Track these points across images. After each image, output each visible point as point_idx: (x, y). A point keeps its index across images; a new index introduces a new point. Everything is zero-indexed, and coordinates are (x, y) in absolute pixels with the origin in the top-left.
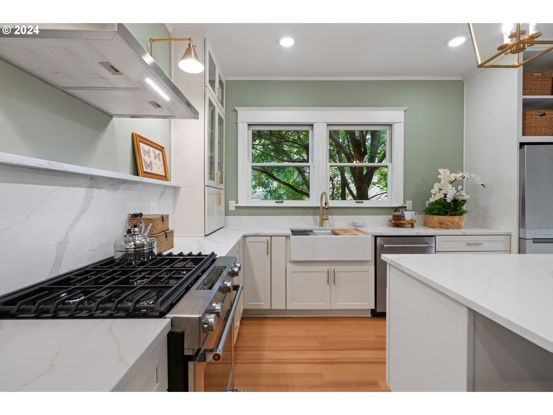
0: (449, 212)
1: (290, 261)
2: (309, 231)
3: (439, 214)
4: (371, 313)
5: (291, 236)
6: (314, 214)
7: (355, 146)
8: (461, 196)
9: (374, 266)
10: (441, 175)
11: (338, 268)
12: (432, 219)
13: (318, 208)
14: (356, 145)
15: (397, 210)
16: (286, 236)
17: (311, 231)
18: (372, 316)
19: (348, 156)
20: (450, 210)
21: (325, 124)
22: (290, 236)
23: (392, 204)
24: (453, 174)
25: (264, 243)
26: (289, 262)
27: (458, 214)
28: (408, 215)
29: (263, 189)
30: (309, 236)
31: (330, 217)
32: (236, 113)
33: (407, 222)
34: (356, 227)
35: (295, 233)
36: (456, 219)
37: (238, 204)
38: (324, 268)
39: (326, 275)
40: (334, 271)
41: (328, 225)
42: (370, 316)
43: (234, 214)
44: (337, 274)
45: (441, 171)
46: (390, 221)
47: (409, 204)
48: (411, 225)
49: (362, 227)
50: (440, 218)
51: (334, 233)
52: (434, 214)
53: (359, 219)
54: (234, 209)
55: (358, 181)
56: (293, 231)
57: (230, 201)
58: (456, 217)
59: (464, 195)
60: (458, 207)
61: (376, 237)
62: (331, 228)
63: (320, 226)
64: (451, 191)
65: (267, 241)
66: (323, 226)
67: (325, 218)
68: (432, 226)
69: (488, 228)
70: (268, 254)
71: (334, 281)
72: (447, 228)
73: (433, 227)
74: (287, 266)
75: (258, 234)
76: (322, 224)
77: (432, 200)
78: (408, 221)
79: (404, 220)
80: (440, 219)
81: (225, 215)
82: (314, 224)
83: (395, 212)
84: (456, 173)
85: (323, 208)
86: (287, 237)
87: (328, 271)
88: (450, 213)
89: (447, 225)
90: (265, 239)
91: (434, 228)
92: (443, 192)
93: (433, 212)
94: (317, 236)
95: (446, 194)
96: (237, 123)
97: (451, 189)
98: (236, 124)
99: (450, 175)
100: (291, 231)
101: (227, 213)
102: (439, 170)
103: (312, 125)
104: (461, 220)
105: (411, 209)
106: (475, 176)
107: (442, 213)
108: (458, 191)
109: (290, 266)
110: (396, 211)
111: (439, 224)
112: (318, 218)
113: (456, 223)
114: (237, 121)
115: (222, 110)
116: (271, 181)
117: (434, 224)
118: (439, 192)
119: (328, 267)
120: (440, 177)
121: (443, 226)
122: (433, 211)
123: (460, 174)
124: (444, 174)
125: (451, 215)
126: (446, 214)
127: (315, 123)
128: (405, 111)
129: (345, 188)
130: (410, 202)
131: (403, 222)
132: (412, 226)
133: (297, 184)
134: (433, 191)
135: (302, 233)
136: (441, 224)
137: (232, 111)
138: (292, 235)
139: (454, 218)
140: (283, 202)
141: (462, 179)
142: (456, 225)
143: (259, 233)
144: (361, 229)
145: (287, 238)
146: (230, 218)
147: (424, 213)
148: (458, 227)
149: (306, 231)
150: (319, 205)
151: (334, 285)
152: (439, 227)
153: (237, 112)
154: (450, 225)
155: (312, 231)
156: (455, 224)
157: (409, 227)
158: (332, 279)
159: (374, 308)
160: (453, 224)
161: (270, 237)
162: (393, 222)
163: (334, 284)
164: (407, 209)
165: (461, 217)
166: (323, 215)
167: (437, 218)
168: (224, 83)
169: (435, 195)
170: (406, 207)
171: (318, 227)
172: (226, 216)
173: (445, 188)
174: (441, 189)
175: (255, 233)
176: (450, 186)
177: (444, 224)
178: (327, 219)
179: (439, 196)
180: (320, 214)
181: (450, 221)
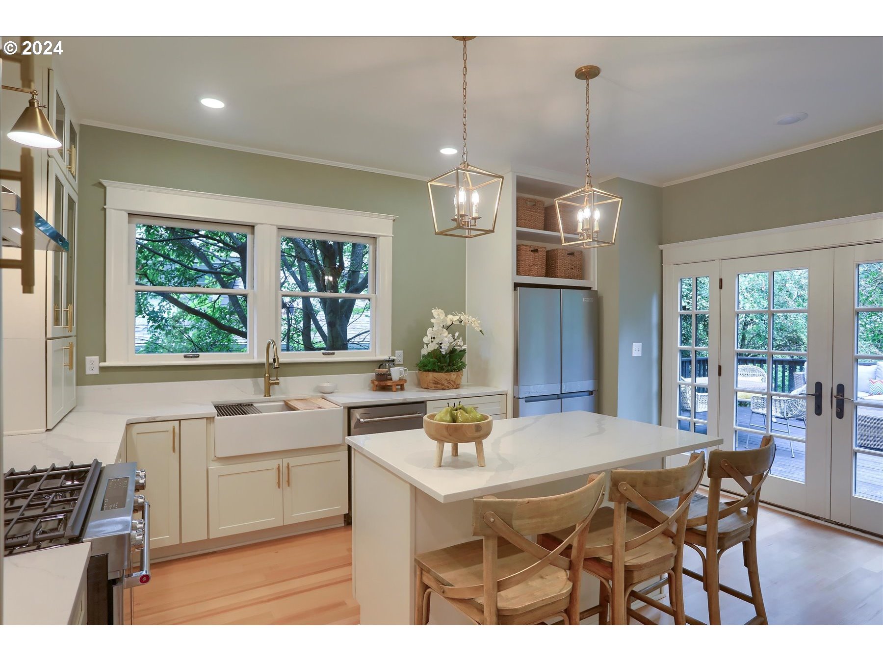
0: (444, 367)
1: (215, 459)
2: (246, 405)
3: (434, 371)
4: (345, 521)
5: (216, 417)
6: (255, 376)
7: (325, 255)
8: (458, 346)
9: (347, 452)
10: (434, 318)
11: (293, 461)
12: (426, 377)
13: (262, 365)
14: (327, 254)
15: (382, 365)
16: (207, 418)
17: (250, 405)
18: (346, 524)
19: (315, 269)
20: (446, 364)
21: (275, 227)
22: (214, 417)
23: (376, 356)
24: (450, 316)
25: (167, 432)
26: (212, 460)
27: (455, 369)
28: (396, 373)
29: (151, 322)
30: (248, 415)
31: (282, 380)
32: (103, 190)
33: (394, 384)
34: (323, 393)
35: (224, 410)
36: (453, 375)
37: (105, 361)
38: (273, 463)
39: (275, 472)
40: (288, 465)
41: (278, 394)
42: (343, 525)
43: (95, 380)
44: (292, 470)
45: (435, 312)
46: (372, 382)
47: (399, 356)
48: (401, 387)
49: (331, 393)
50: (435, 376)
51: (289, 407)
52: (428, 371)
53: (327, 381)
54: (96, 371)
55: (330, 313)
56: (217, 407)
57: (86, 357)
58: (453, 373)
59: (460, 344)
60: (455, 360)
61: (350, 409)
62: (283, 397)
63: (265, 396)
64: (446, 339)
65: (172, 430)
66: (270, 396)
67: (274, 382)
68: (425, 386)
69: (488, 386)
70: (174, 451)
71: (288, 481)
72: (443, 389)
73: (427, 387)
74: (209, 468)
75: (154, 419)
76: (268, 393)
77: (424, 351)
78: (395, 382)
79: (391, 379)
80: (435, 378)
81: (77, 385)
82: (254, 391)
83: (379, 368)
84: (454, 315)
85: (271, 365)
86: (210, 419)
87: (279, 467)
88: (446, 369)
89: (443, 385)
90: (169, 426)
91: (428, 389)
92: (437, 341)
93: (427, 368)
94: (261, 414)
95: (441, 344)
96: (105, 209)
97: (446, 337)
98: (103, 212)
99: (446, 318)
100: (215, 407)
101: (82, 379)
102: (432, 311)
103: (254, 226)
104: (458, 377)
105: (401, 363)
106: (473, 319)
107: (437, 369)
108: (455, 340)
109: (214, 466)
110: (381, 367)
111: (433, 383)
112: (261, 381)
113: (453, 381)
114: (105, 205)
115: (72, 184)
116: (168, 306)
117: (428, 384)
118: (432, 342)
119: (279, 461)
120: (433, 320)
121: (439, 386)
122: (426, 366)
123: (457, 318)
124: (438, 315)
125: (447, 371)
126: (441, 369)
127: (257, 224)
128: (394, 221)
129: (311, 322)
130: (400, 352)
131: (389, 383)
132: (402, 389)
133: (221, 310)
134: (426, 340)
135: (235, 409)
136: (435, 384)
137: (94, 185)
138: (218, 416)
139: (450, 374)
140: (198, 357)
141: (459, 323)
142: (453, 384)
143: (157, 417)
144: (330, 397)
145: (209, 421)
146: (89, 390)
147: (418, 368)
148: (455, 386)
149: (240, 405)
150: (263, 360)
151: (288, 488)
152: (434, 388)
153: (105, 188)
154: (446, 384)
155: (252, 405)
156: (451, 382)
157: (397, 390)
158: (286, 479)
159: (348, 513)
160: (450, 383)
161: (178, 421)
162: (376, 383)
163: (289, 485)
164: (396, 363)
165: (459, 373)
166: (270, 376)
167: (431, 375)
168: (77, 129)
169: (427, 345)
170: (393, 361)
171: (262, 397)
172: (79, 387)
173: (439, 336)
174: (434, 338)
175: (149, 418)
176: (445, 333)
177: (439, 383)
178: (276, 384)
179: (433, 347)
180: (265, 375)
181: (446, 379)
